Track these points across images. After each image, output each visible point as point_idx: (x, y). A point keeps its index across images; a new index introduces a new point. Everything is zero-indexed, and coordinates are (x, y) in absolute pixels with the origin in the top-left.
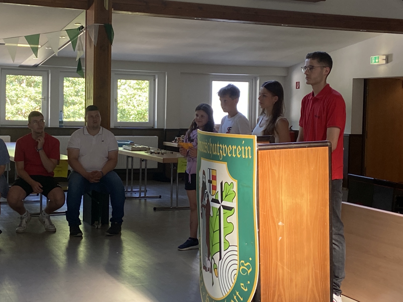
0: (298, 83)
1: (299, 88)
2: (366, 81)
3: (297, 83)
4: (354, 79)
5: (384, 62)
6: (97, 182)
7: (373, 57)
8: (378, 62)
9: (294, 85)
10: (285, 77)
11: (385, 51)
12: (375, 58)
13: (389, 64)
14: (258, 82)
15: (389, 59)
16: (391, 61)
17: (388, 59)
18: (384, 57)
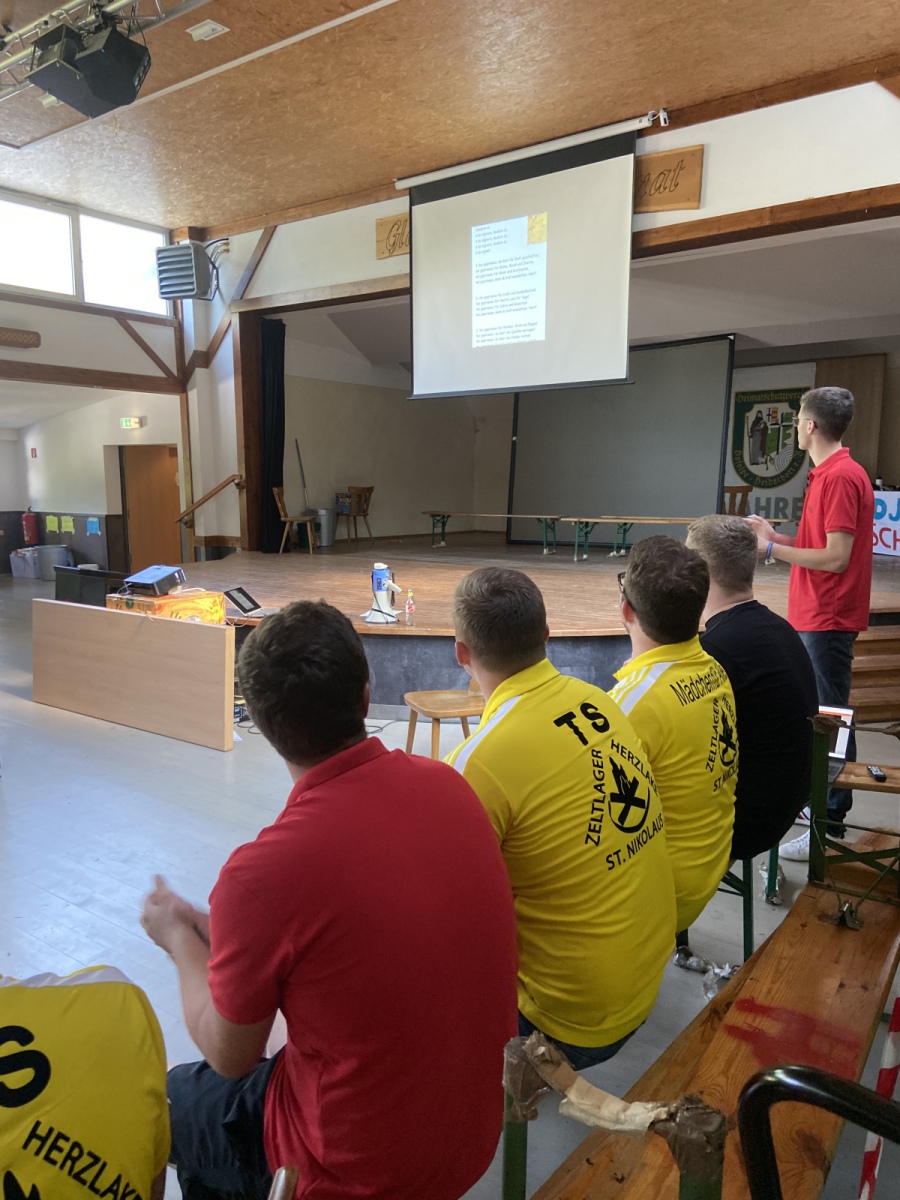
0: (34, 451)
1: (35, 456)
2: (121, 448)
3: (32, 449)
4: (105, 446)
5: (137, 426)
7: (123, 420)
8: (130, 426)
9: (29, 453)
10: (15, 442)
11: (138, 413)
12: (127, 421)
13: (144, 428)
15: (144, 422)
16: (146, 425)
17: (142, 422)
18: (137, 420)
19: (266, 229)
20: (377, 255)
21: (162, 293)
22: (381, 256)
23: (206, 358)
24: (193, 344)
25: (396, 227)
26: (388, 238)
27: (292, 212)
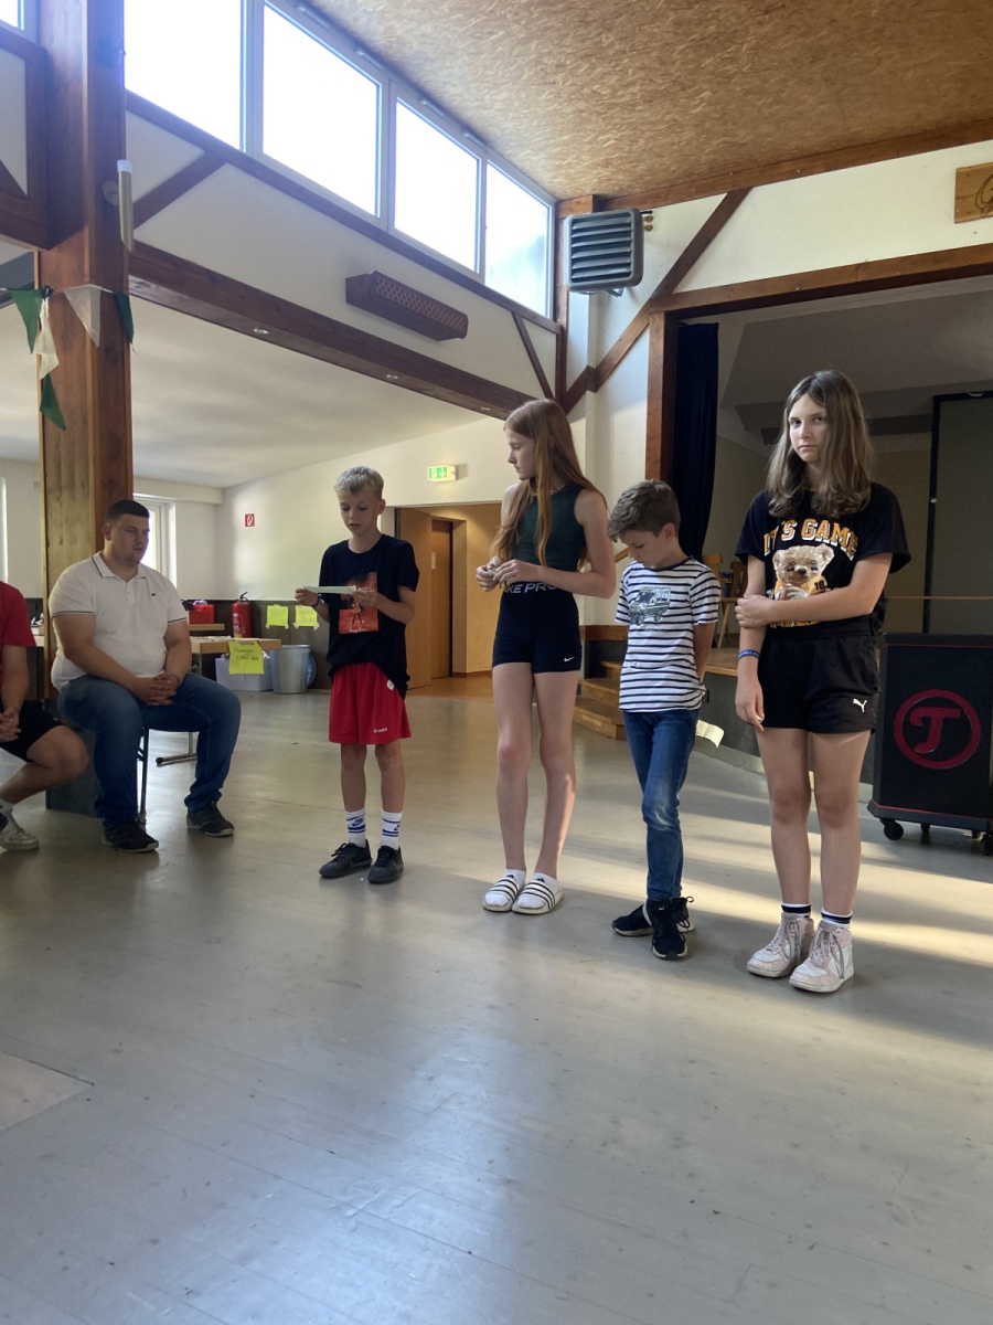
1: (253, 524)
3: (246, 516)
5: (453, 477)
6: (168, 702)
7: (434, 469)
8: (446, 476)
9: (240, 520)
10: (216, 506)
11: (452, 457)
12: (439, 470)
13: (460, 482)
14: (173, 513)
15: (461, 473)
16: (465, 476)
17: (459, 472)
18: (453, 469)
19: (729, 193)
20: (956, 217)
21: (574, 280)
22: (963, 217)
23: (597, 377)
26: (981, 192)
27: (787, 167)
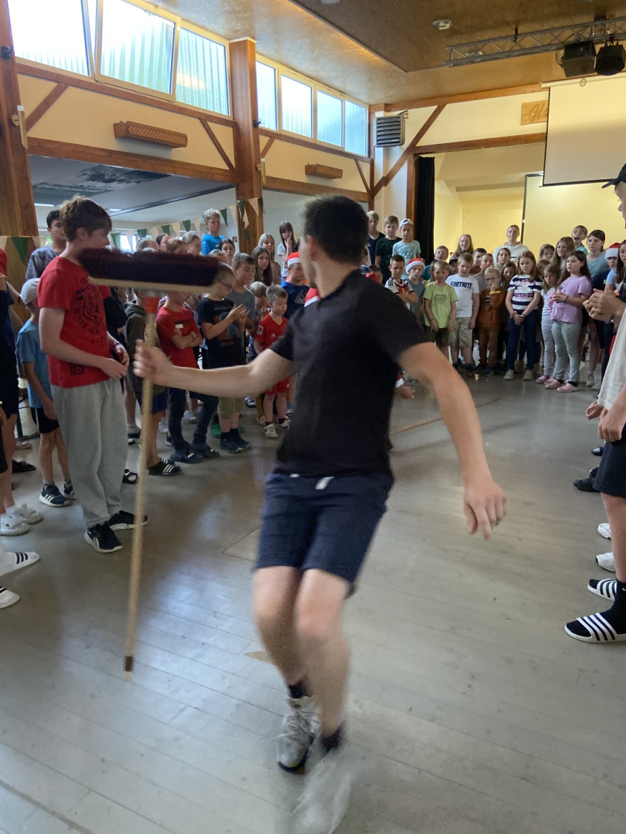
19: (439, 106)
20: (521, 124)
21: (378, 144)
22: (523, 122)
23: (386, 180)
24: (380, 174)
25: (536, 108)
26: (530, 113)
